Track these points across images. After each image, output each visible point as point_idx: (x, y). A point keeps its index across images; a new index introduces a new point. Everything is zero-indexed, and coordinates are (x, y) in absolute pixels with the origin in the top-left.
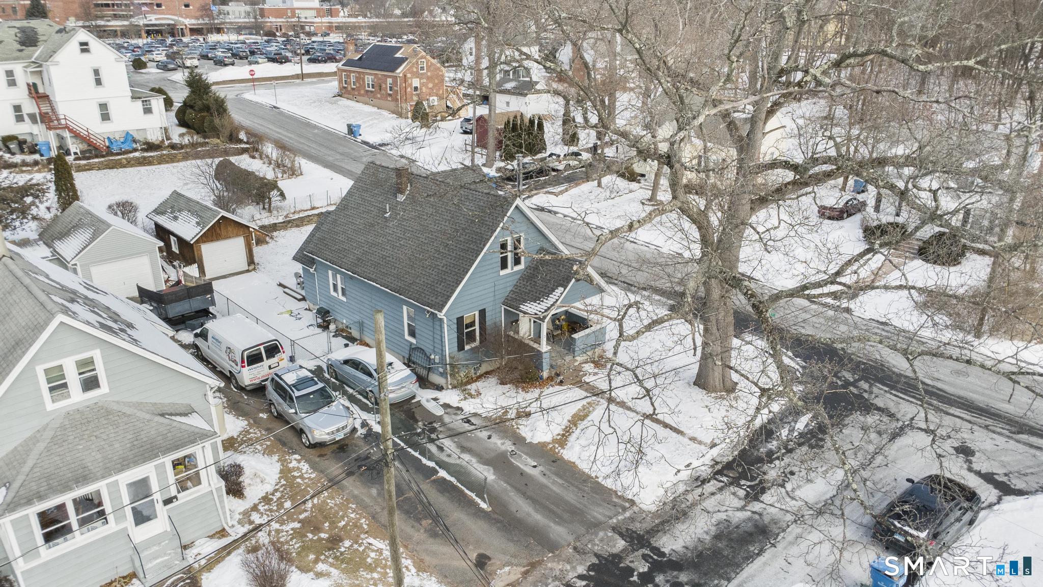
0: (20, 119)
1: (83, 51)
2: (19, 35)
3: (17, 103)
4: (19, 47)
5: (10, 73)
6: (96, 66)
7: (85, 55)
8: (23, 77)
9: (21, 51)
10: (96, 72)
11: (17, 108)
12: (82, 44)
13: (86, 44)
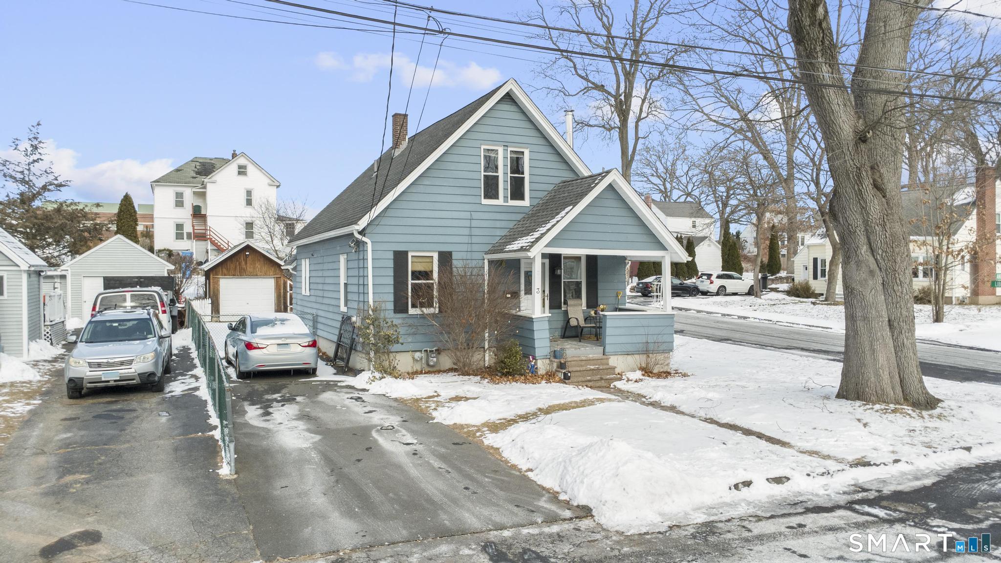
0: (179, 236)
1: (240, 173)
2: (198, 167)
3: (180, 221)
4: (195, 175)
5: (179, 195)
6: (249, 187)
7: (242, 178)
8: (189, 199)
9: (193, 178)
10: (249, 193)
11: (179, 227)
12: (240, 167)
13: (244, 167)
